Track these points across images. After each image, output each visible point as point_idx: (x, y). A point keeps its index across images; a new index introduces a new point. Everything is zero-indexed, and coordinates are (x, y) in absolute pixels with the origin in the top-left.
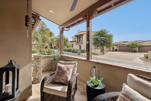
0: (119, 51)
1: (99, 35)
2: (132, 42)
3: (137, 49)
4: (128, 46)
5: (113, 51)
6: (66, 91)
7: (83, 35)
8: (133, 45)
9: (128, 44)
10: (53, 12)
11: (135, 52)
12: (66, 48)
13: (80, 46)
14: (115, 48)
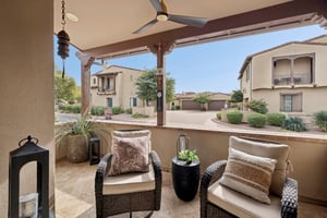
0: (183, 109)
1: (151, 77)
2: (200, 94)
3: (206, 105)
4: (195, 100)
5: (173, 109)
6: (153, 179)
7: (116, 74)
8: (201, 98)
9: (195, 97)
10: (76, 19)
11: (204, 110)
12: (66, 103)
13: (110, 100)
14: (177, 103)
